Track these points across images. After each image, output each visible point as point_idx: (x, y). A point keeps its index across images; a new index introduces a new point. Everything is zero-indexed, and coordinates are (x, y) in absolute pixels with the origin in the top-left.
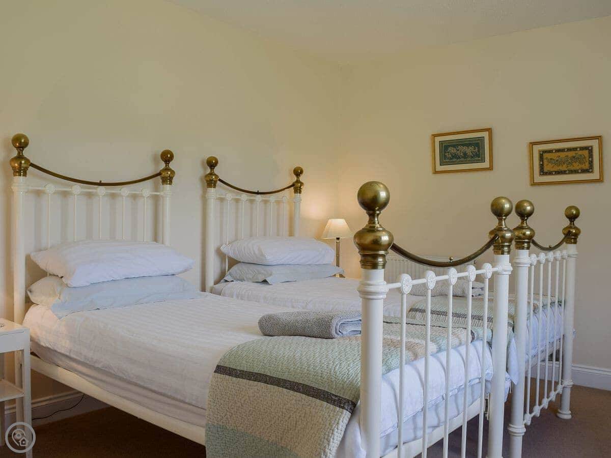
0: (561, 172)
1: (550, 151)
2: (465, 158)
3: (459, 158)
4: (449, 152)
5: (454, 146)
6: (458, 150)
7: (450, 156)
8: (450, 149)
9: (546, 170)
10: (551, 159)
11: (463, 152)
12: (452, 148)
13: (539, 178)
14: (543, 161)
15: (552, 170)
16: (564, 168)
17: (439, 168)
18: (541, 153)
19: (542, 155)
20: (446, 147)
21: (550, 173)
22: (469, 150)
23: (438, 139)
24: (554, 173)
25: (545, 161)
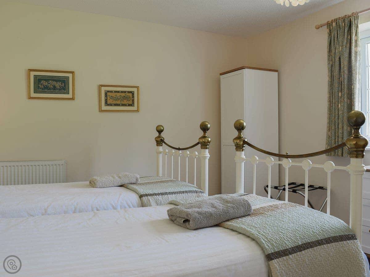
0: (117, 104)
1: (111, 92)
2: (54, 90)
3: (50, 89)
4: (41, 84)
5: (45, 80)
6: (50, 83)
7: (43, 87)
8: (42, 82)
9: (108, 103)
10: (112, 96)
11: (53, 86)
12: (44, 81)
13: (104, 108)
14: (107, 97)
15: (112, 103)
16: (119, 102)
17: (33, 95)
18: (106, 92)
19: (107, 93)
20: (40, 80)
21: (111, 105)
22: (58, 85)
23: (33, 74)
24: (113, 105)
25: (108, 97)
